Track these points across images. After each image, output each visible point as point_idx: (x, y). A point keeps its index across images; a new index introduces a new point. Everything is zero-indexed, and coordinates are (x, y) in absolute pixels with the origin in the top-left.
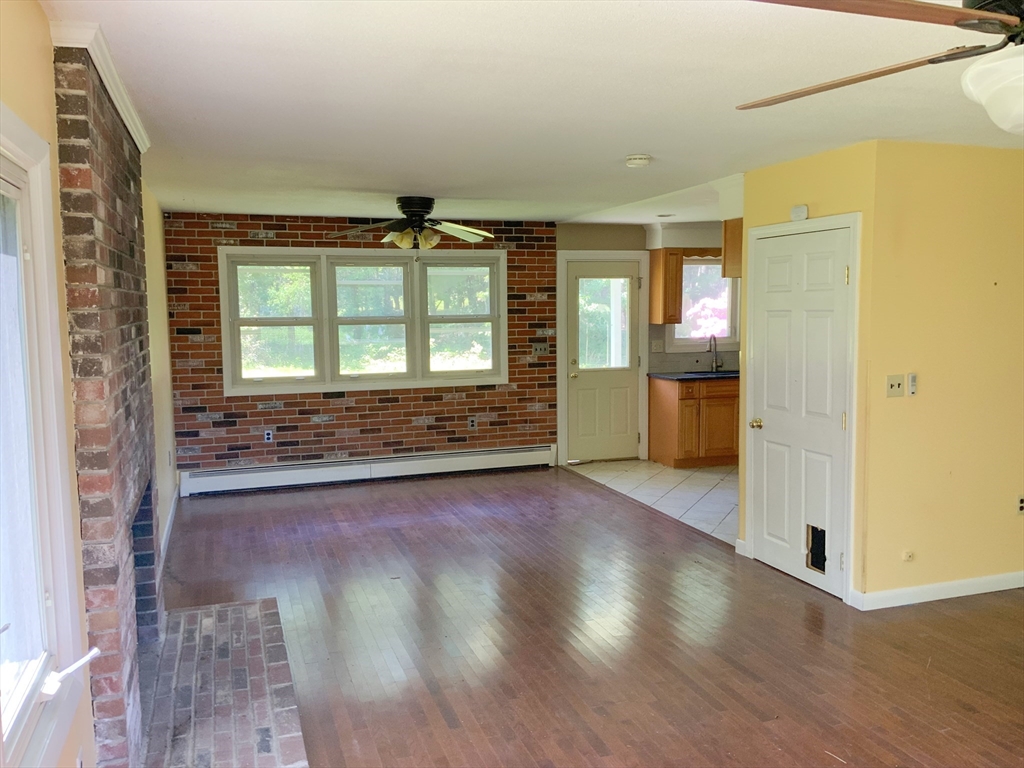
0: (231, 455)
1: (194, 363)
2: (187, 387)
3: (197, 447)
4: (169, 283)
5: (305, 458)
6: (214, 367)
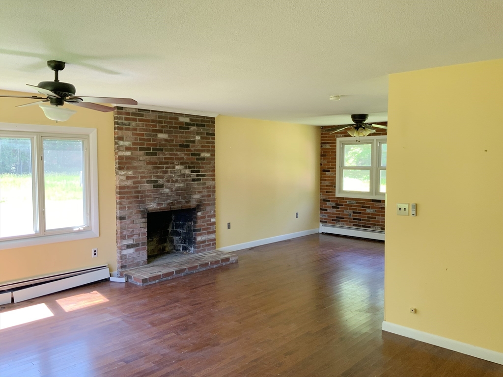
0: (337, 220)
1: (327, 183)
2: (324, 192)
3: (326, 215)
4: (321, 152)
5: (364, 227)
6: (333, 185)
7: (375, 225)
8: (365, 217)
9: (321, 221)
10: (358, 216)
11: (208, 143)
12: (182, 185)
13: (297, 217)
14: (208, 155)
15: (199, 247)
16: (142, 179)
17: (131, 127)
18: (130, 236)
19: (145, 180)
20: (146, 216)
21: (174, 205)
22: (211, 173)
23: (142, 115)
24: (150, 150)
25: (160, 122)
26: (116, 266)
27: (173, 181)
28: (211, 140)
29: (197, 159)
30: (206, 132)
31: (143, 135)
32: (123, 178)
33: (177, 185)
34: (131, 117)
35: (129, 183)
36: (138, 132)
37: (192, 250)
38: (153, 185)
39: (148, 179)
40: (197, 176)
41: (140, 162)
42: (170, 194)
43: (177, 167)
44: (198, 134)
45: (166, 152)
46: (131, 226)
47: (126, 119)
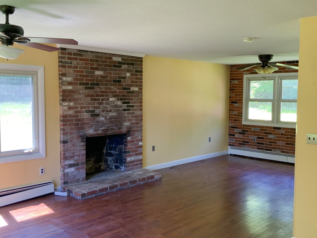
0: (243, 144)
1: (235, 113)
2: (233, 120)
3: (234, 139)
4: (230, 87)
5: (266, 150)
6: (240, 114)
7: (275, 148)
8: (267, 142)
9: (229, 145)
10: (261, 141)
11: (137, 79)
12: (115, 114)
13: (210, 141)
14: (136, 89)
15: (129, 166)
16: (81, 109)
17: (72, 65)
18: (71, 157)
19: (84, 110)
20: (85, 140)
21: (108, 131)
22: (139, 104)
23: (82, 55)
24: (89, 85)
25: (97, 61)
26: (60, 182)
27: (107, 111)
28: (139, 77)
29: (128, 92)
30: (135, 69)
31: (82, 72)
32: (66, 108)
33: (111, 114)
34: (72, 56)
35: (71, 112)
36: (78, 69)
37: (123, 168)
38: (91, 115)
39: (86, 109)
40: (128, 106)
41: (80, 95)
42: (105, 122)
43: (111, 99)
44: (128, 71)
45: (102, 87)
46: (72, 148)
47: (69, 58)
